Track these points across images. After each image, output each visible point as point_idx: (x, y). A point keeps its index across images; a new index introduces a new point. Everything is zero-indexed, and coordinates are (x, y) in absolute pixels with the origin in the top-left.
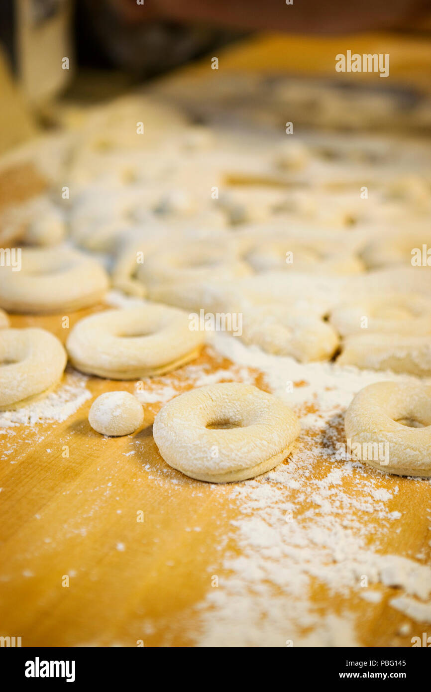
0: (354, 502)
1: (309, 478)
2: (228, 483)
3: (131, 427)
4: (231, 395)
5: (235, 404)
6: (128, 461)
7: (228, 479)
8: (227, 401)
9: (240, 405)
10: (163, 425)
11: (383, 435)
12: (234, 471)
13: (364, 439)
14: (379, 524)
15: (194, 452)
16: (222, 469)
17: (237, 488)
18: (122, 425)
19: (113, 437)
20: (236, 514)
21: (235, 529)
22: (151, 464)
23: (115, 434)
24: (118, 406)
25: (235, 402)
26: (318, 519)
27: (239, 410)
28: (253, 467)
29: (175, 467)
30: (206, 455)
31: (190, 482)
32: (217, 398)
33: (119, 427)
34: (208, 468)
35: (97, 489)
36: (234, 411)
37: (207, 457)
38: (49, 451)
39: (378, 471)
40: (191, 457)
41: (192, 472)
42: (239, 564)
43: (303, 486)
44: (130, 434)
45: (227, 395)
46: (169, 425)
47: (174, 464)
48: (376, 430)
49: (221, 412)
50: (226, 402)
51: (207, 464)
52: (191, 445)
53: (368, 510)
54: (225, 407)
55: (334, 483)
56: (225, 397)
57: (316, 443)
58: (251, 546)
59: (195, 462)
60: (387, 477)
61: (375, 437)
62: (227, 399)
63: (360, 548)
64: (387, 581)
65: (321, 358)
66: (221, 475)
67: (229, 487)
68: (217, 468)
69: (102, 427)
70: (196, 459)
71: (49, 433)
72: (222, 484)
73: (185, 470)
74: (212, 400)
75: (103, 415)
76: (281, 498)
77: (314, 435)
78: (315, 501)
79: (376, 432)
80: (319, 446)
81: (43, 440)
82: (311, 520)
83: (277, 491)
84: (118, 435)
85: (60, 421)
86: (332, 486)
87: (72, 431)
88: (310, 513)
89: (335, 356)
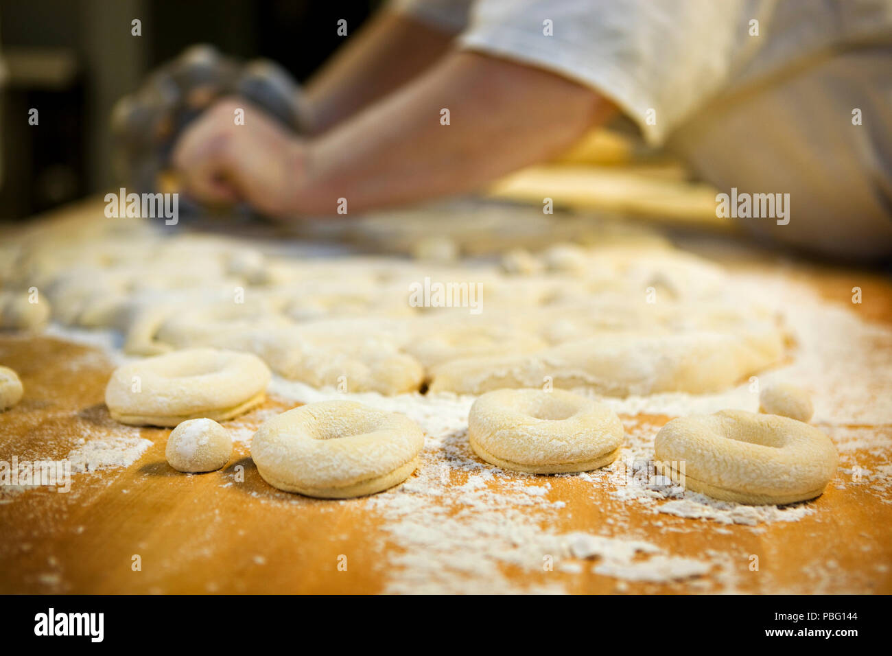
0: (509, 499)
1: (448, 486)
2: (359, 497)
3: (220, 459)
4: (335, 411)
5: (342, 421)
6: (229, 491)
7: (359, 491)
8: (332, 417)
9: (348, 421)
10: (267, 443)
11: (523, 429)
12: (365, 480)
13: (501, 437)
14: (546, 513)
15: (316, 462)
16: (353, 478)
17: (372, 500)
18: (210, 457)
19: (198, 473)
20: (381, 520)
21: (388, 533)
22: (256, 491)
23: (201, 469)
24: (204, 433)
25: (341, 418)
26: (476, 515)
27: (347, 426)
28: (387, 475)
29: (289, 488)
30: (331, 464)
31: (313, 501)
32: (320, 414)
33: (207, 459)
34: (336, 479)
35: (203, 517)
36: (342, 429)
37: (332, 466)
38: (125, 491)
39: (521, 473)
40: (312, 469)
41: (314, 488)
42: (407, 559)
43: (445, 492)
44: (218, 470)
45: (330, 411)
46: (275, 441)
47: (289, 485)
48: (514, 425)
49: (327, 431)
50: (331, 419)
51: (333, 473)
52: (311, 456)
53: (527, 503)
54: (330, 425)
55: (479, 487)
56: (329, 413)
57: (440, 458)
58: (414, 543)
59: (319, 474)
60: (532, 477)
61: (514, 433)
62: (332, 415)
63: (536, 533)
64: (581, 553)
65: (411, 390)
66: (349, 487)
67: (361, 501)
68: (347, 477)
69: (185, 461)
70: (320, 470)
71: (117, 477)
72: (351, 498)
73: (303, 488)
74: (315, 418)
75: (186, 445)
76: (426, 503)
77: (433, 452)
78: (465, 502)
79: (513, 427)
80: (444, 460)
81: (113, 484)
82: (470, 517)
83: (418, 499)
84: (205, 470)
85: (126, 466)
86: (477, 490)
87: (146, 473)
88: (465, 512)
89: (424, 389)
